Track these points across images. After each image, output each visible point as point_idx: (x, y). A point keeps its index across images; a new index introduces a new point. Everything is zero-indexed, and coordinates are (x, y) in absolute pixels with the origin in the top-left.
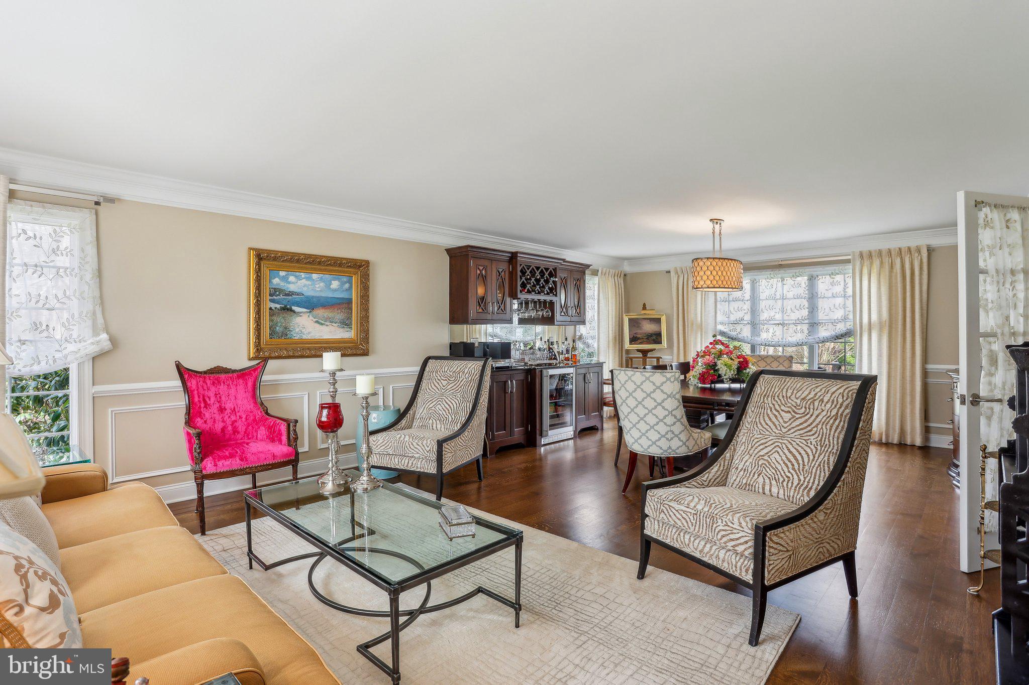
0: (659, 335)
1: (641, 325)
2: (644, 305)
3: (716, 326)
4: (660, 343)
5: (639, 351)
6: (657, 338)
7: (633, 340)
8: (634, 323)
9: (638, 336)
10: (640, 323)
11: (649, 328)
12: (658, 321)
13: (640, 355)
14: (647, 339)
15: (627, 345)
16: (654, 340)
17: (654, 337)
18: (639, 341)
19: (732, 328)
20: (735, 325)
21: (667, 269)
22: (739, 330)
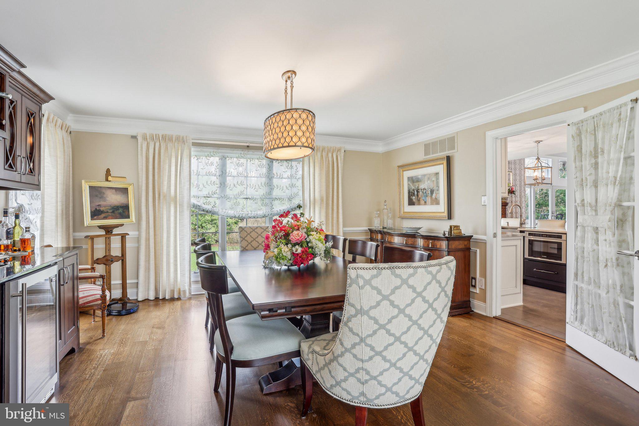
0: (126, 207)
1: (105, 196)
2: (108, 171)
3: (190, 199)
4: (128, 217)
5: (101, 227)
6: (123, 212)
7: (95, 214)
8: (95, 192)
9: (102, 209)
10: (104, 193)
11: (114, 199)
12: (125, 191)
13: (103, 232)
14: (113, 212)
15: (88, 220)
16: (120, 214)
17: (121, 210)
18: (103, 215)
19: (205, 201)
20: (207, 198)
21: (134, 134)
22: (213, 204)
